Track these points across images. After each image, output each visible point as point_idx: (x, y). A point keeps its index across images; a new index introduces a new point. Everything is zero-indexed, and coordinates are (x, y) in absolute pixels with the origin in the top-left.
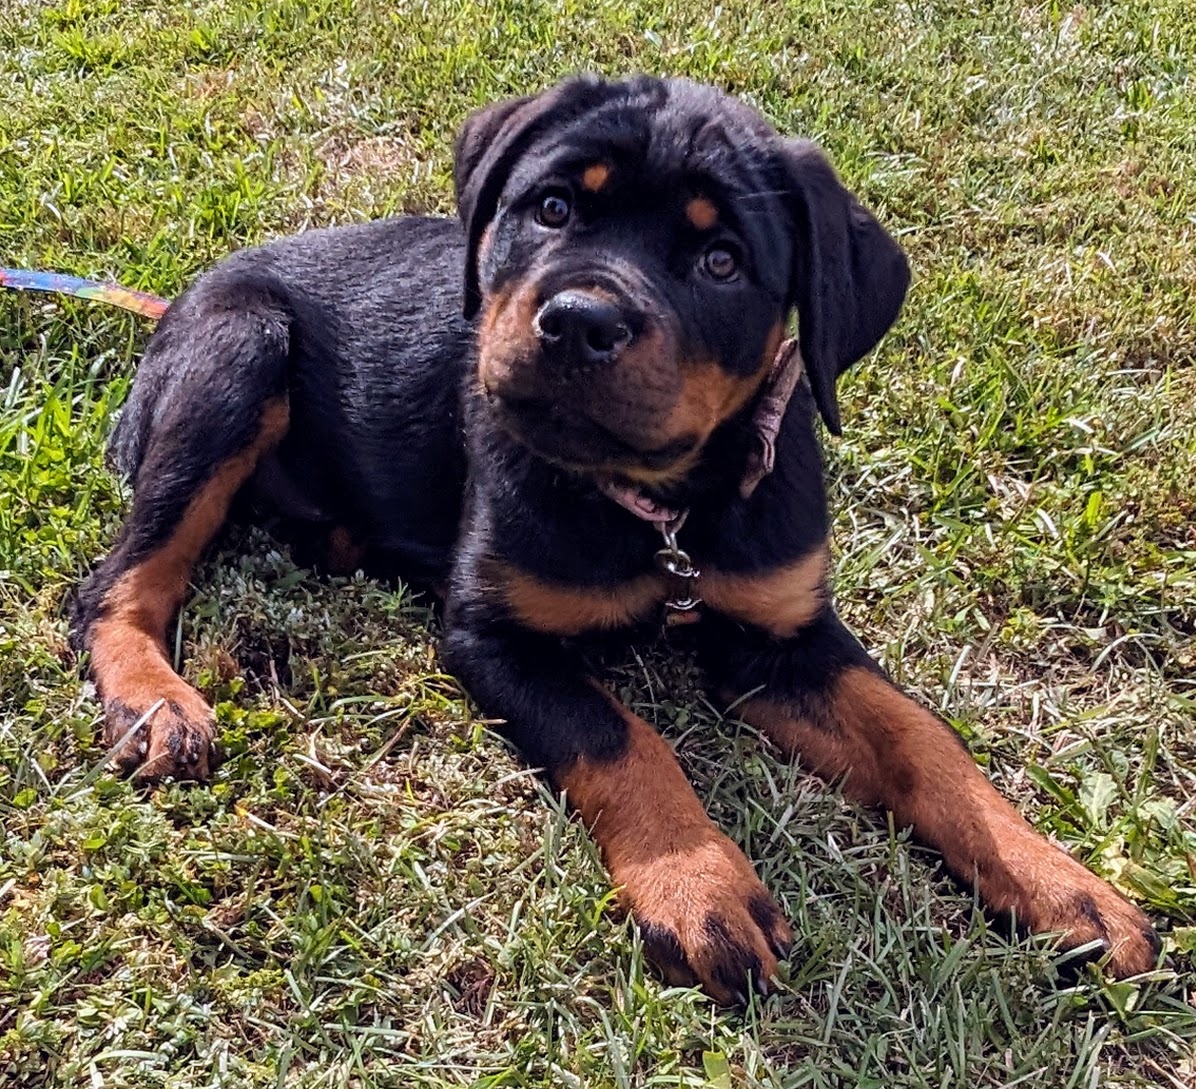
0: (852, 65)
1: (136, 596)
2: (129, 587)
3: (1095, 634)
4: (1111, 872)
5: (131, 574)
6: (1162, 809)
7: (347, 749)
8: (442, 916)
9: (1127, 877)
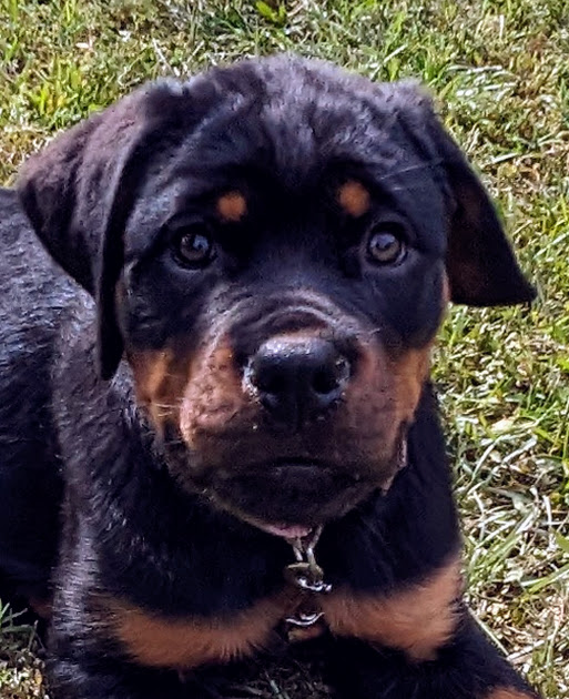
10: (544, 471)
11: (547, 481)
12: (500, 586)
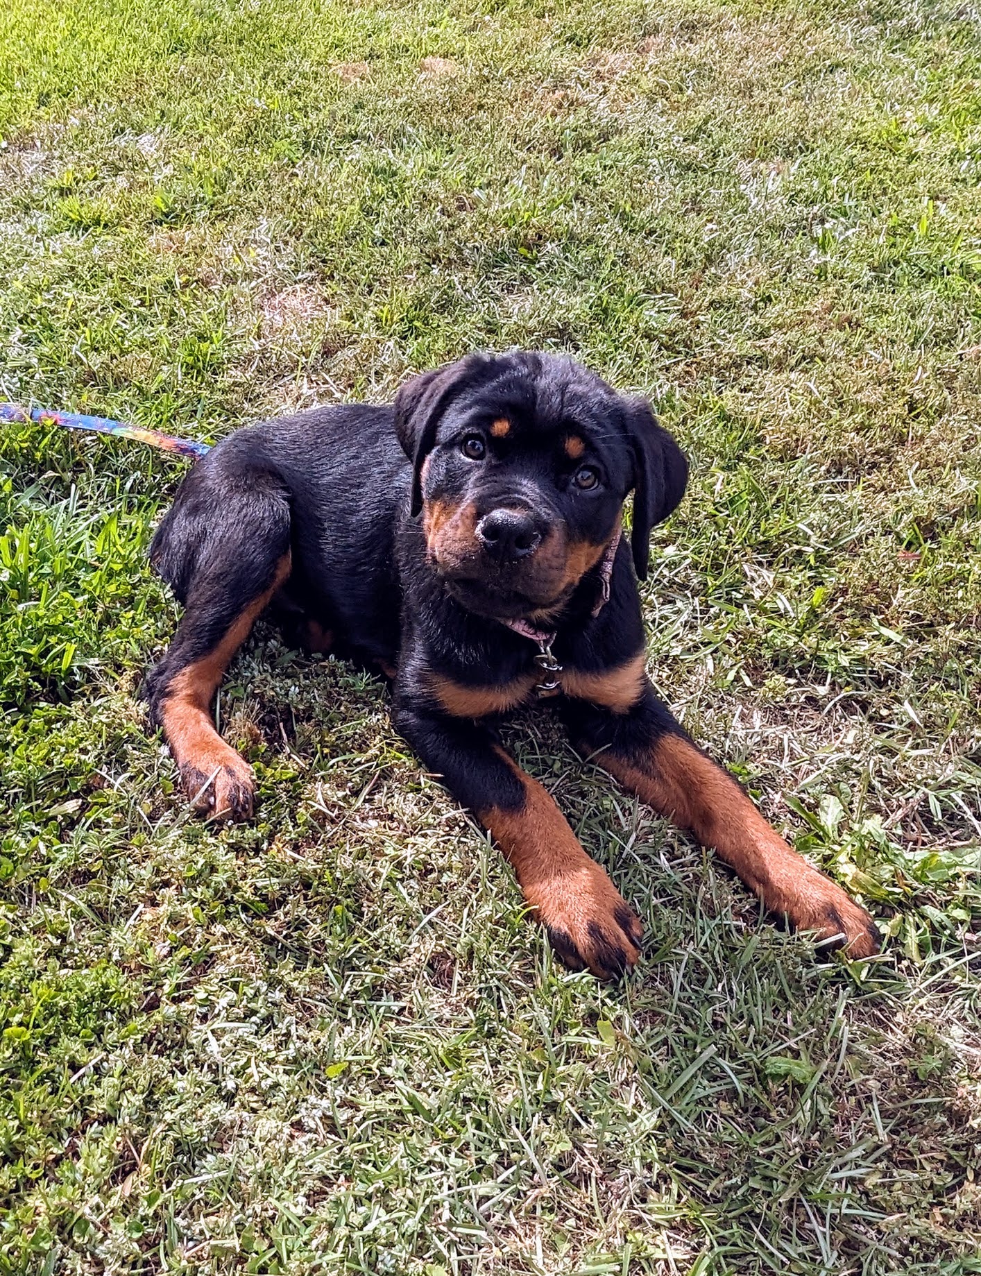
0: (624, 216)
1: (190, 684)
2: (186, 678)
3: (822, 690)
4: (845, 875)
5: (188, 670)
6: (874, 825)
7: (341, 794)
8: (419, 920)
9: (856, 880)
10: (695, 581)
11: (697, 587)
12: (667, 657)
